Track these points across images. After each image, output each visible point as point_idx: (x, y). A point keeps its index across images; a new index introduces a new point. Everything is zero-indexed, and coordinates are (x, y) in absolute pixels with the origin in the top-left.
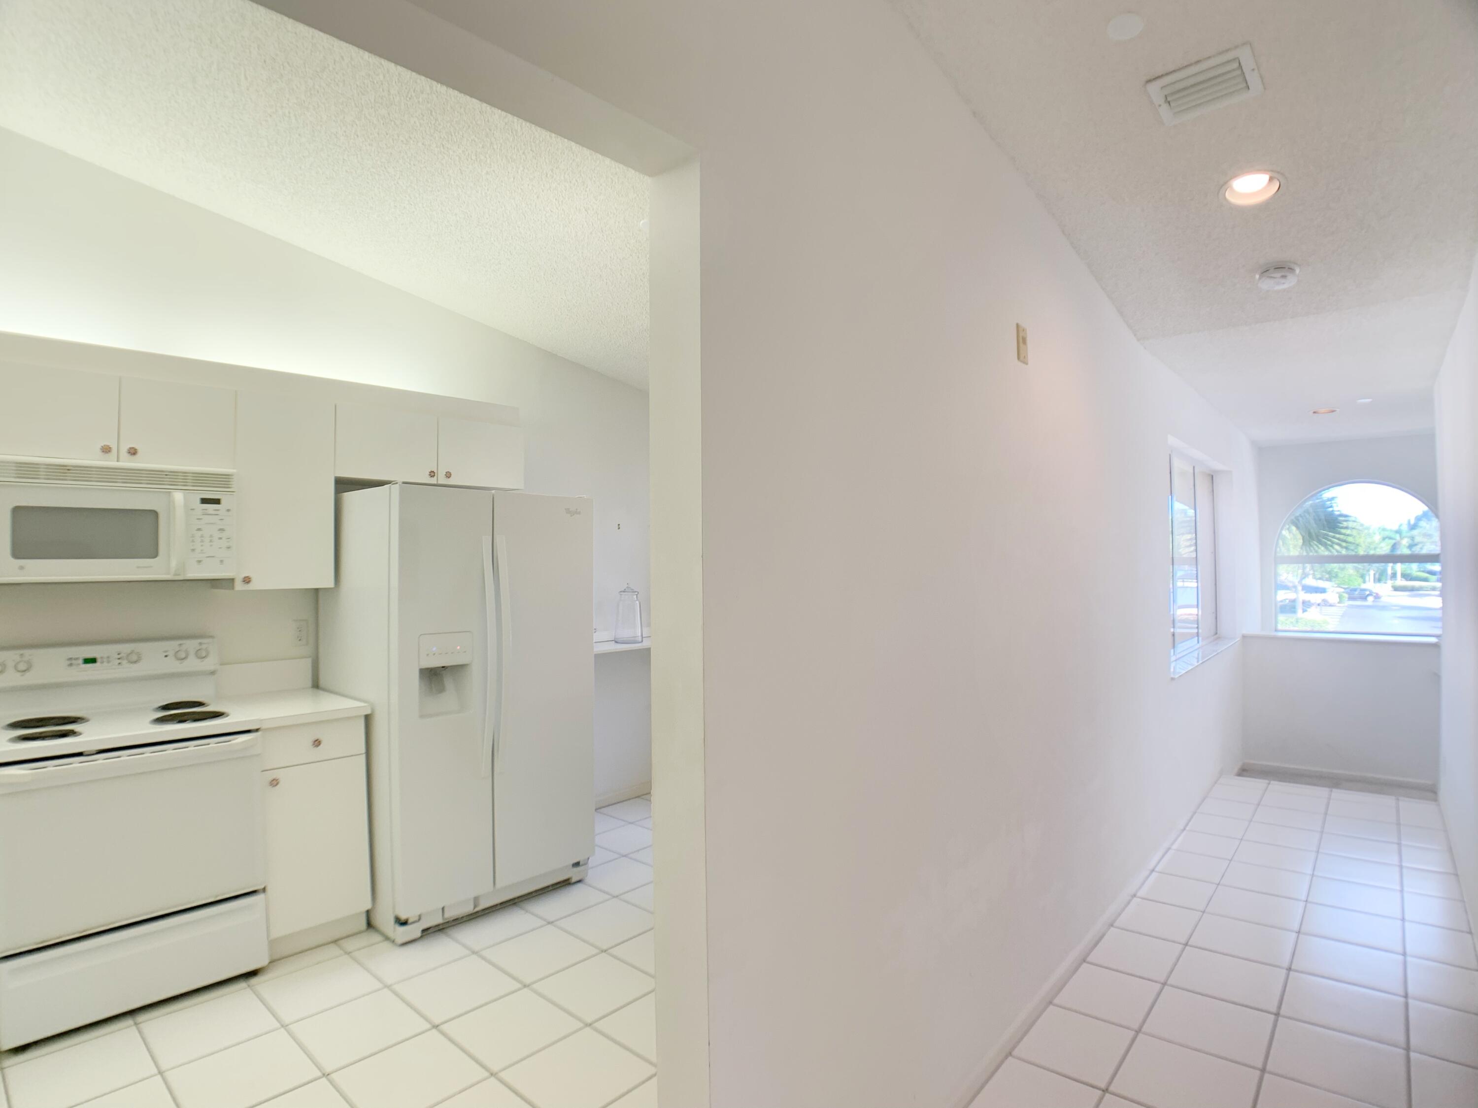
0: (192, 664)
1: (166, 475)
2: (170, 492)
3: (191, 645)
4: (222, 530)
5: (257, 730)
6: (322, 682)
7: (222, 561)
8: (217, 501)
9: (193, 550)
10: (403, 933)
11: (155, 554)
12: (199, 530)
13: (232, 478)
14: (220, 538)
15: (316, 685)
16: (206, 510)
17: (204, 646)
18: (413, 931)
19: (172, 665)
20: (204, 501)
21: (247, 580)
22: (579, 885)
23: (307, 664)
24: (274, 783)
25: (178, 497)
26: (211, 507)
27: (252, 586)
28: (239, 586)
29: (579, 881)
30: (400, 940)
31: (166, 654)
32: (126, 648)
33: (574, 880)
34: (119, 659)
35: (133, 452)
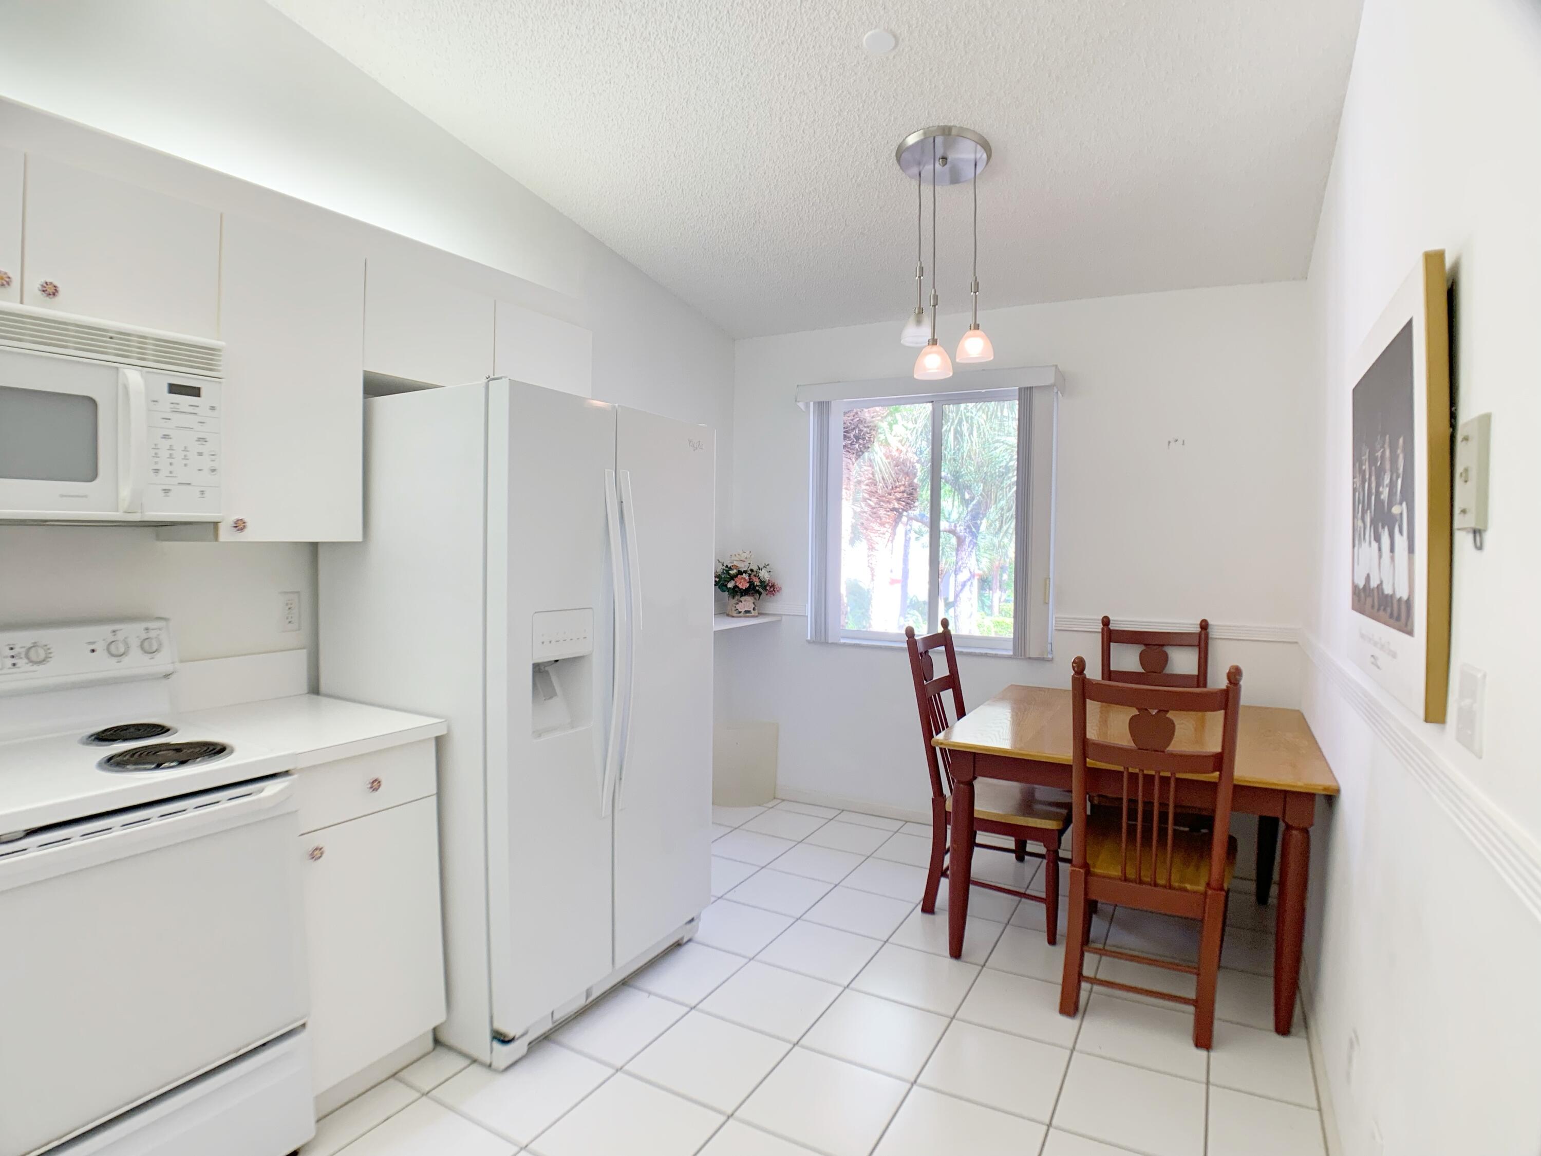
0: (136, 663)
1: (111, 338)
2: (117, 368)
3: (132, 632)
4: (202, 440)
5: (286, 773)
6: (325, 684)
7: (202, 492)
8: (195, 392)
9: (157, 471)
10: (503, 1054)
11: (92, 475)
12: (166, 437)
13: (219, 356)
14: (200, 454)
15: (315, 689)
16: (178, 404)
17: (152, 634)
18: (518, 1048)
19: (106, 667)
20: (174, 389)
21: (240, 526)
22: (690, 944)
23: (302, 656)
24: (316, 854)
25: (133, 377)
26: (185, 401)
27: (250, 535)
28: (226, 534)
29: (690, 940)
30: (503, 1065)
31: (92, 647)
32: (23, 638)
33: (685, 940)
34: (13, 657)
35: (50, 291)
